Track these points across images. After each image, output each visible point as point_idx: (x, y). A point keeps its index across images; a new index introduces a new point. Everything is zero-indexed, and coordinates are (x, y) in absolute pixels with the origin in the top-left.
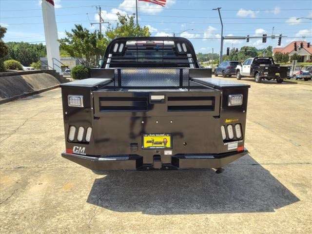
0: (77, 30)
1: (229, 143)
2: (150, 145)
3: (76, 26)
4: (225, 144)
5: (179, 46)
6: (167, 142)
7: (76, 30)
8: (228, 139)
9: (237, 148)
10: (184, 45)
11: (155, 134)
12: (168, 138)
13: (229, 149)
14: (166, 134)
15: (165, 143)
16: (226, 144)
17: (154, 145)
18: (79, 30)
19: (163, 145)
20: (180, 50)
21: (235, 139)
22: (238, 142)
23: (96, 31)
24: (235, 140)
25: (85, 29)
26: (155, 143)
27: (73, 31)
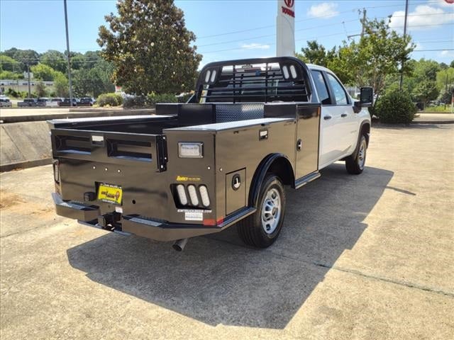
0: (309, 48)
1: (186, 210)
2: (104, 196)
3: (309, 43)
4: (179, 211)
5: (285, 69)
6: (119, 196)
7: (307, 49)
8: (190, 204)
9: (202, 219)
10: (293, 68)
11: (110, 184)
12: (121, 191)
13: (186, 219)
14: (119, 186)
15: (117, 197)
16: (182, 211)
17: (107, 198)
18: (312, 48)
19: (115, 199)
20: (287, 76)
21: (201, 206)
22: (202, 211)
23: (335, 48)
24: (201, 209)
25: (321, 46)
26: (109, 196)
27: (303, 50)
